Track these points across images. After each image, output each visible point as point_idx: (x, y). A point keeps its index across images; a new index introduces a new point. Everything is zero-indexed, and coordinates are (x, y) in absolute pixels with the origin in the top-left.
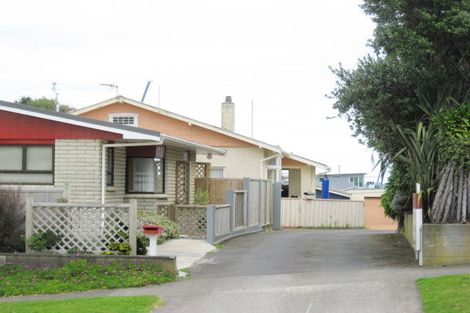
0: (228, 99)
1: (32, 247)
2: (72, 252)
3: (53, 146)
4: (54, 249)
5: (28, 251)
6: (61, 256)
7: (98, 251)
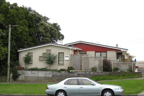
0: (117, 45)
1: (113, 71)
2: (121, 71)
3: (107, 52)
4: (117, 71)
5: (112, 71)
6: (119, 72)
7: (126, 71)
